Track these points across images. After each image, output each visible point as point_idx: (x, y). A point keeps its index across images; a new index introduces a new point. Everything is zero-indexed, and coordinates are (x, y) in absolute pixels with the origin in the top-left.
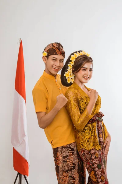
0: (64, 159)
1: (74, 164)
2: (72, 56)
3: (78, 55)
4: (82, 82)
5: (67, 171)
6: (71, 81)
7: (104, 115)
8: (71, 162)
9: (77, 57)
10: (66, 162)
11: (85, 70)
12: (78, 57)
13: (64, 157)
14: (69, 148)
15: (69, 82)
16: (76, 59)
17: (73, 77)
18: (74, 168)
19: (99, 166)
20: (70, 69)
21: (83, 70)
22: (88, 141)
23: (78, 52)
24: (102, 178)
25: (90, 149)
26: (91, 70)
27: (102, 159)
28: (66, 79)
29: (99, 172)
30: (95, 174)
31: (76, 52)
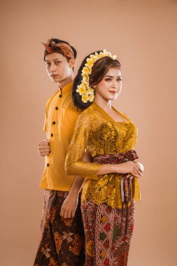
2: (88, 59)
3: (96, 57)
4: (107, 100)
6: (88, 99)
7: (137, 158)
9: (95, 61)
11: (111, 80)
12: (97, 61)
15: (85, 101)
16: (95, 64)
17: (91, 92)
19: (102, 236)
20: (85, 81)
21: (107, 80)
22: (100, 190)
23: (96, 53)
24: (102, 255)
25: (99, 202)
26: (118, 79)
27: (112, 228)
28: (81, 97)
29: (99, 245)
30: (93, 246)
31: (94, 54)
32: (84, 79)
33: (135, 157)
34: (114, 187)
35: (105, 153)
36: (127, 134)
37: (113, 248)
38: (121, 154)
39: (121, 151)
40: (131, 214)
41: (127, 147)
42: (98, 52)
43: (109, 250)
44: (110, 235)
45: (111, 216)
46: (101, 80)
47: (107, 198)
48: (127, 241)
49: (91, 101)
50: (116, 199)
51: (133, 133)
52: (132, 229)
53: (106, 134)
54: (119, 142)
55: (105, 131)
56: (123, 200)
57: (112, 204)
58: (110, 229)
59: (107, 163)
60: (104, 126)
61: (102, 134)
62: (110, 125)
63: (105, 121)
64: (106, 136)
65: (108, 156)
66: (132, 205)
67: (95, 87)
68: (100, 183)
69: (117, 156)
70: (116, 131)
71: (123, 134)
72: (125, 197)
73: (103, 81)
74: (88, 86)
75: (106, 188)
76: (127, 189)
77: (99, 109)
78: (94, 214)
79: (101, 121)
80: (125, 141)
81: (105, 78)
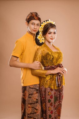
0: (30, 96)
1: (37, 100)
2: (42, 24)
3: (45, 23)
4: (49, 42)
5: (31, 104)
7: (63, 67)
8: (35, 98)
10: (31, 98)
11: (51, 33)
12: (46, 25)
13: (29, 95)
14: (34, 88)
15: (41, 42)
16: (45, 26)
18: (37, 102)
19: (49, 101)
20: (41, 34)
21: (49, 33)
22: (47, 81)
23: (46, 21)
24: (50, 109)
25: (47, 87)
26: (55, 33)
27: (53, 97)
28: (39, 40)
29: (48, 105)
30: (46, 105)
31: (44, 22)
32: (40, 33)
33: (61, 66)
34: (53, 80)
35: (48, 66)
36: (58, 57)
37: (54, 106)
38: (55, 66)
39: (56, 64)
40: (62, 91)
41: (58, 63)
42: (47, 21)
43: (53, 107)
44: (53, 100)
45: (53, 92)
46: (46, 33)
47: (50, 85)
48: (60, 103)
49: (43, 42)
50: (54, 85)
51: (61, 56)
52: (62, 97)
53: (48, 57)
54: (55, 60)
55: (48, 56)
56: (57, 86)
57: (52, 87)
58: (52, 98)
59: (49, 70)
60: (48, 54)
61: (47, 57)
62: (50, 53)
63: (48, 52)
64: (49, 58)
65: (49, 67)
66: (62, 87)
67: (44, 36)
68: (47, 78)
69: (53, 67)
70: (53, 56)
71: (56, 57)
72: (58, 84)
73: (47, 34)
74: (42, 36)
75: (49, 80)
76: (59, 81)
77: (46, 46)
78: (45, 91)
79: (46, 51)
80: (57, 60)
81: (48, 33)
